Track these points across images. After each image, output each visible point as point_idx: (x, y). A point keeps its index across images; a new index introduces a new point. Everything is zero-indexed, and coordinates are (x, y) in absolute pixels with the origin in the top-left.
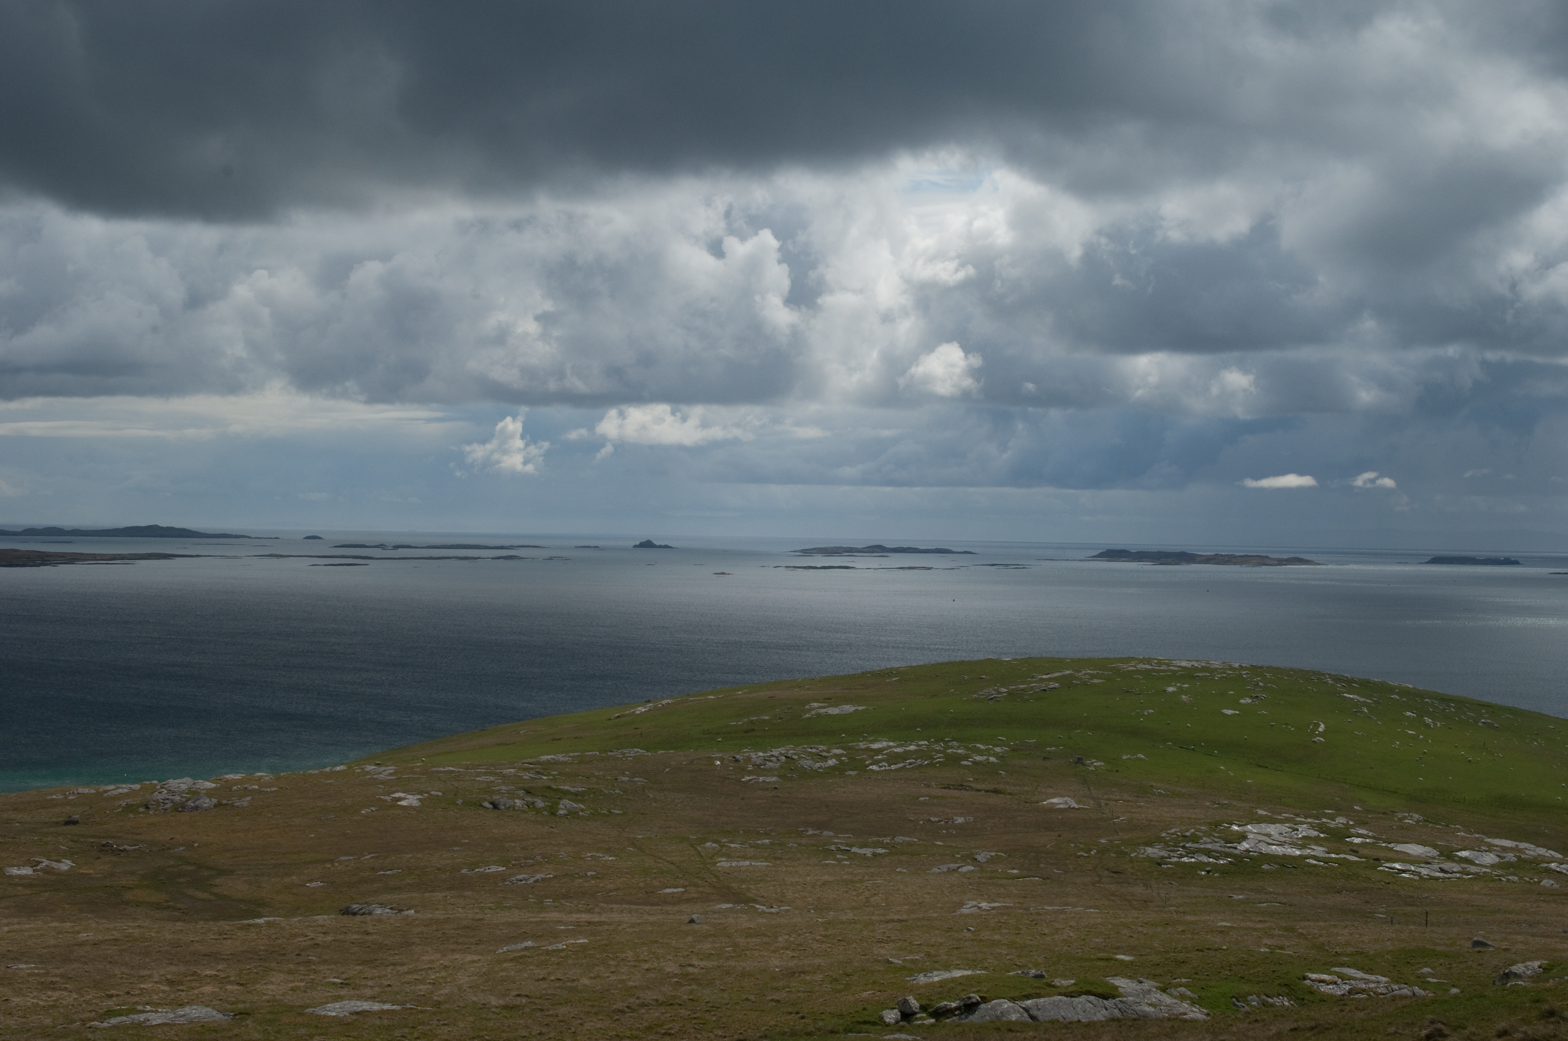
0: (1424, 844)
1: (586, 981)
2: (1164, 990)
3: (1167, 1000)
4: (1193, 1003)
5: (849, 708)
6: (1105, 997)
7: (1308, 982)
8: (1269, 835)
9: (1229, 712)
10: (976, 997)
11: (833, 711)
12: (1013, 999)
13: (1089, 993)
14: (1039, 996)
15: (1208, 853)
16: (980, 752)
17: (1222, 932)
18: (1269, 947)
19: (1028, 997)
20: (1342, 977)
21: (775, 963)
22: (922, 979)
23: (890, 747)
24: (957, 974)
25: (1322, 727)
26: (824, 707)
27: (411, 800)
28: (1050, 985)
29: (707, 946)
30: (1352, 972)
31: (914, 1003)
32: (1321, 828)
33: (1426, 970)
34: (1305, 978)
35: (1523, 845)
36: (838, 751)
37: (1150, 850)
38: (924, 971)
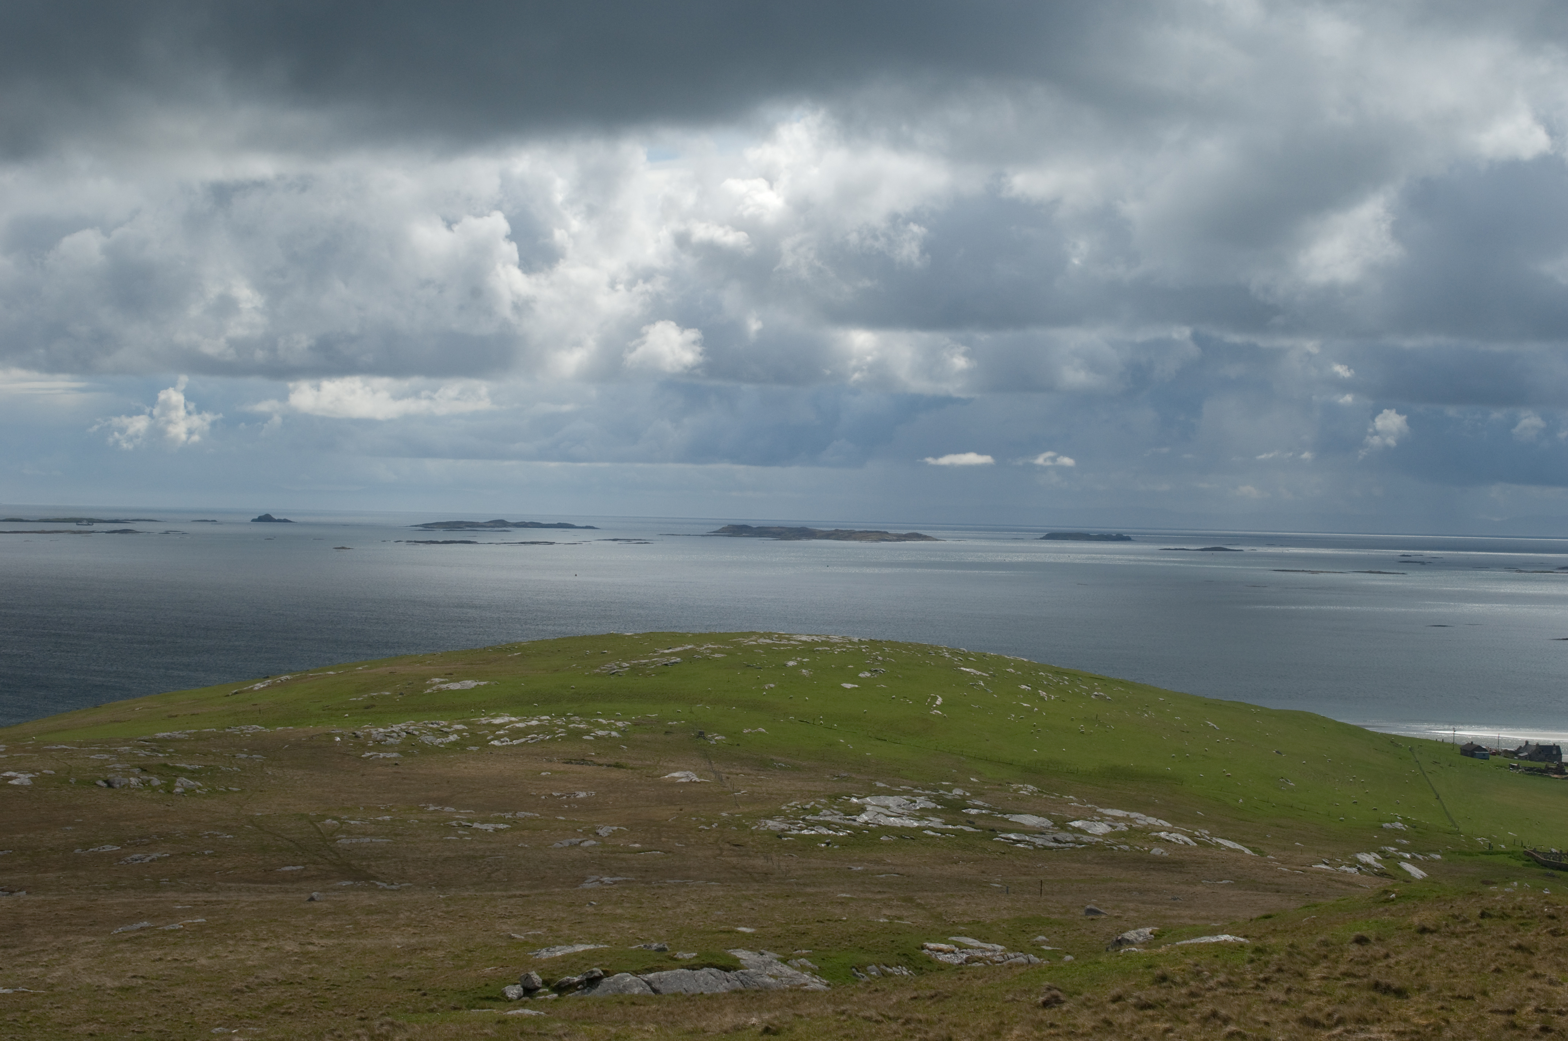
0: (1038, 814)
1: (203, 961)
2: (785, 961)
3: (787, 970)
4: (814, 973)
5: (470, 684)
6: (727, 969)
7: (926, 951)
8: (887, 807)
9: (849, 686)
10: (598, 971)
11: (455, 686)
12: (636, 973)
13: (710, 965)
14: (661, 969)
15: (828, 825)
16: (602, 727)
17: (843, 903)
18: (888, 917)
19: (650, 970)
20: (960, 946)
21: (397, 941)
22: (544, 954)
23: (511, 722)
24: (580, 948)
25: (939, 701)
26: (445, 683)
27: (23, 779)
28: (672, 959)
29: (326, 924)
30: (969, 941)
31: (537, 978)
32: (938, 800)
33: (1041, 938)
34: (923, 948)
35: (1133, 815)
36: (459, 727)
37: (770, 823)
38: (547, 946)
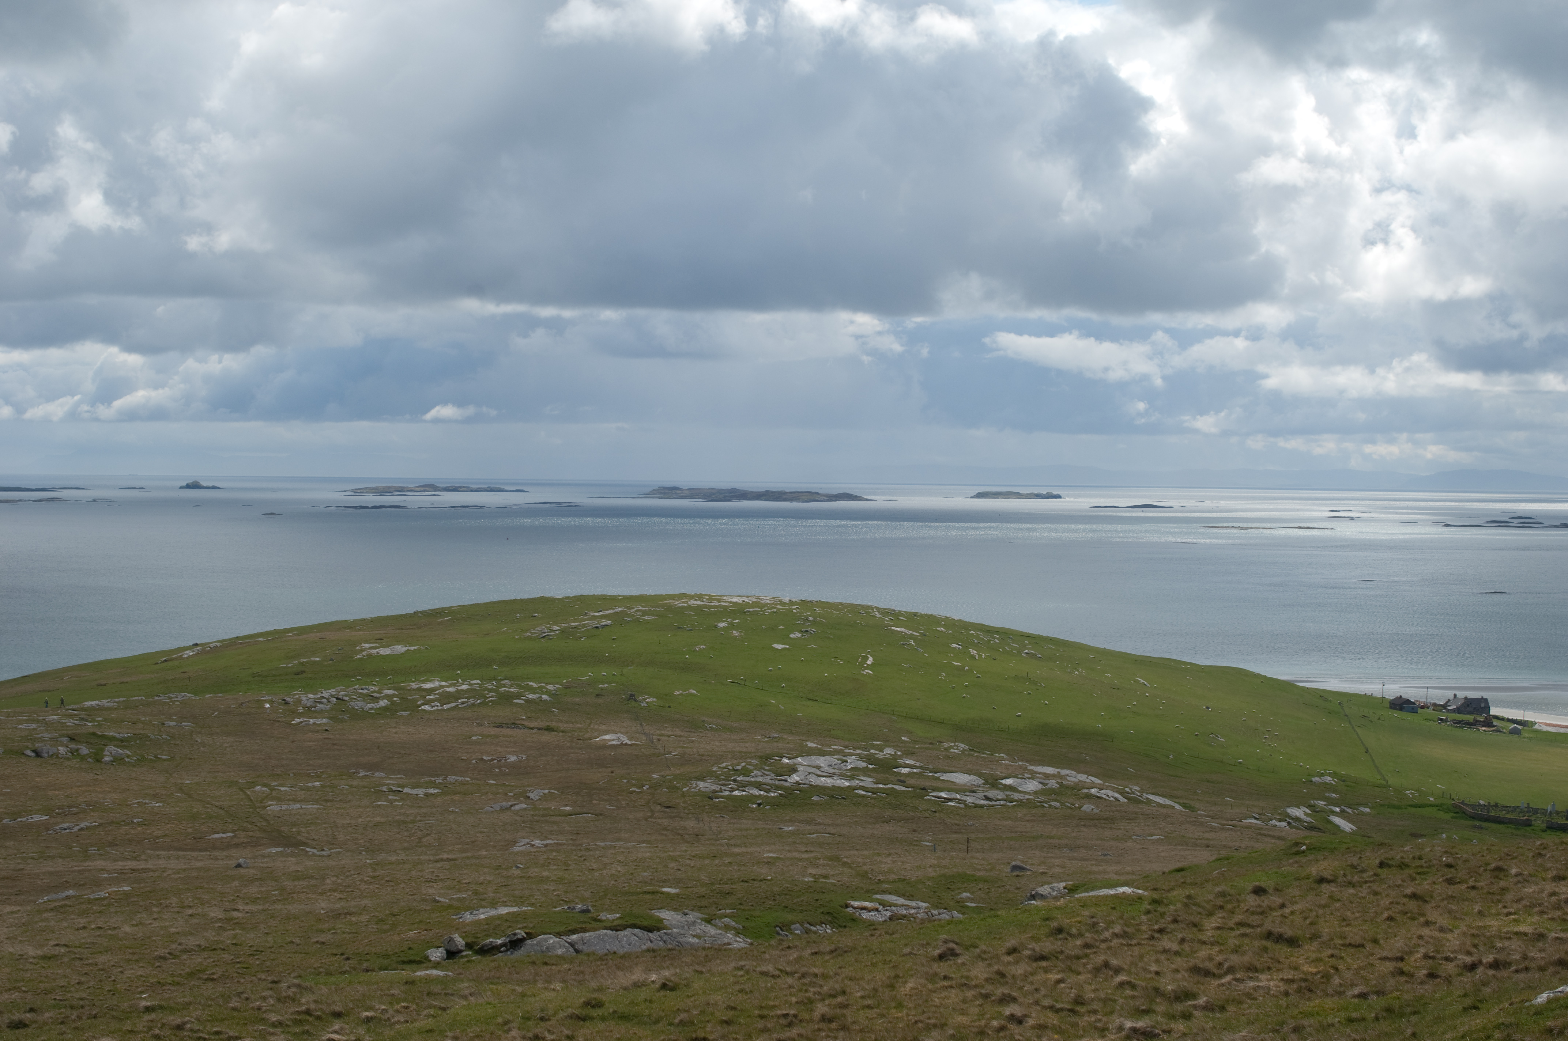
0: (969, 772)
1: (127, 929)
2: (709, 921)
3: (711, 930)
4: (738, 933)
5: (400, 649)
6: (650, 930)
7: (850, 910)
8: (818, 767)
9: (779, 647)
10: (521, 933)
11: (385, 651)
12: (559, 934)
13: (634, 926)
14: (584, 930)
15: (759, 786)
16: (533, 690)
17: (768, 863)
18: (813, 876)
19: (574, 932)
20: (884, 904)
21: (322, 905)
22: (468, 917)
23: (442, 687)
24: (503, 911)
25: (870, 661)
26: (375, 648)
28: (596, 920)
29: (253, 890)
30: (893, 899)
31: (459, 941)
32: (869, 759)
33: (965, 895)
34: (847, 906)
35: (1064, 772)
36: (389, 692)
37: (701, 784)
38: (471, 909)
